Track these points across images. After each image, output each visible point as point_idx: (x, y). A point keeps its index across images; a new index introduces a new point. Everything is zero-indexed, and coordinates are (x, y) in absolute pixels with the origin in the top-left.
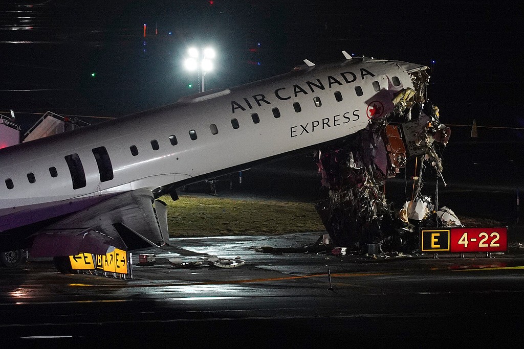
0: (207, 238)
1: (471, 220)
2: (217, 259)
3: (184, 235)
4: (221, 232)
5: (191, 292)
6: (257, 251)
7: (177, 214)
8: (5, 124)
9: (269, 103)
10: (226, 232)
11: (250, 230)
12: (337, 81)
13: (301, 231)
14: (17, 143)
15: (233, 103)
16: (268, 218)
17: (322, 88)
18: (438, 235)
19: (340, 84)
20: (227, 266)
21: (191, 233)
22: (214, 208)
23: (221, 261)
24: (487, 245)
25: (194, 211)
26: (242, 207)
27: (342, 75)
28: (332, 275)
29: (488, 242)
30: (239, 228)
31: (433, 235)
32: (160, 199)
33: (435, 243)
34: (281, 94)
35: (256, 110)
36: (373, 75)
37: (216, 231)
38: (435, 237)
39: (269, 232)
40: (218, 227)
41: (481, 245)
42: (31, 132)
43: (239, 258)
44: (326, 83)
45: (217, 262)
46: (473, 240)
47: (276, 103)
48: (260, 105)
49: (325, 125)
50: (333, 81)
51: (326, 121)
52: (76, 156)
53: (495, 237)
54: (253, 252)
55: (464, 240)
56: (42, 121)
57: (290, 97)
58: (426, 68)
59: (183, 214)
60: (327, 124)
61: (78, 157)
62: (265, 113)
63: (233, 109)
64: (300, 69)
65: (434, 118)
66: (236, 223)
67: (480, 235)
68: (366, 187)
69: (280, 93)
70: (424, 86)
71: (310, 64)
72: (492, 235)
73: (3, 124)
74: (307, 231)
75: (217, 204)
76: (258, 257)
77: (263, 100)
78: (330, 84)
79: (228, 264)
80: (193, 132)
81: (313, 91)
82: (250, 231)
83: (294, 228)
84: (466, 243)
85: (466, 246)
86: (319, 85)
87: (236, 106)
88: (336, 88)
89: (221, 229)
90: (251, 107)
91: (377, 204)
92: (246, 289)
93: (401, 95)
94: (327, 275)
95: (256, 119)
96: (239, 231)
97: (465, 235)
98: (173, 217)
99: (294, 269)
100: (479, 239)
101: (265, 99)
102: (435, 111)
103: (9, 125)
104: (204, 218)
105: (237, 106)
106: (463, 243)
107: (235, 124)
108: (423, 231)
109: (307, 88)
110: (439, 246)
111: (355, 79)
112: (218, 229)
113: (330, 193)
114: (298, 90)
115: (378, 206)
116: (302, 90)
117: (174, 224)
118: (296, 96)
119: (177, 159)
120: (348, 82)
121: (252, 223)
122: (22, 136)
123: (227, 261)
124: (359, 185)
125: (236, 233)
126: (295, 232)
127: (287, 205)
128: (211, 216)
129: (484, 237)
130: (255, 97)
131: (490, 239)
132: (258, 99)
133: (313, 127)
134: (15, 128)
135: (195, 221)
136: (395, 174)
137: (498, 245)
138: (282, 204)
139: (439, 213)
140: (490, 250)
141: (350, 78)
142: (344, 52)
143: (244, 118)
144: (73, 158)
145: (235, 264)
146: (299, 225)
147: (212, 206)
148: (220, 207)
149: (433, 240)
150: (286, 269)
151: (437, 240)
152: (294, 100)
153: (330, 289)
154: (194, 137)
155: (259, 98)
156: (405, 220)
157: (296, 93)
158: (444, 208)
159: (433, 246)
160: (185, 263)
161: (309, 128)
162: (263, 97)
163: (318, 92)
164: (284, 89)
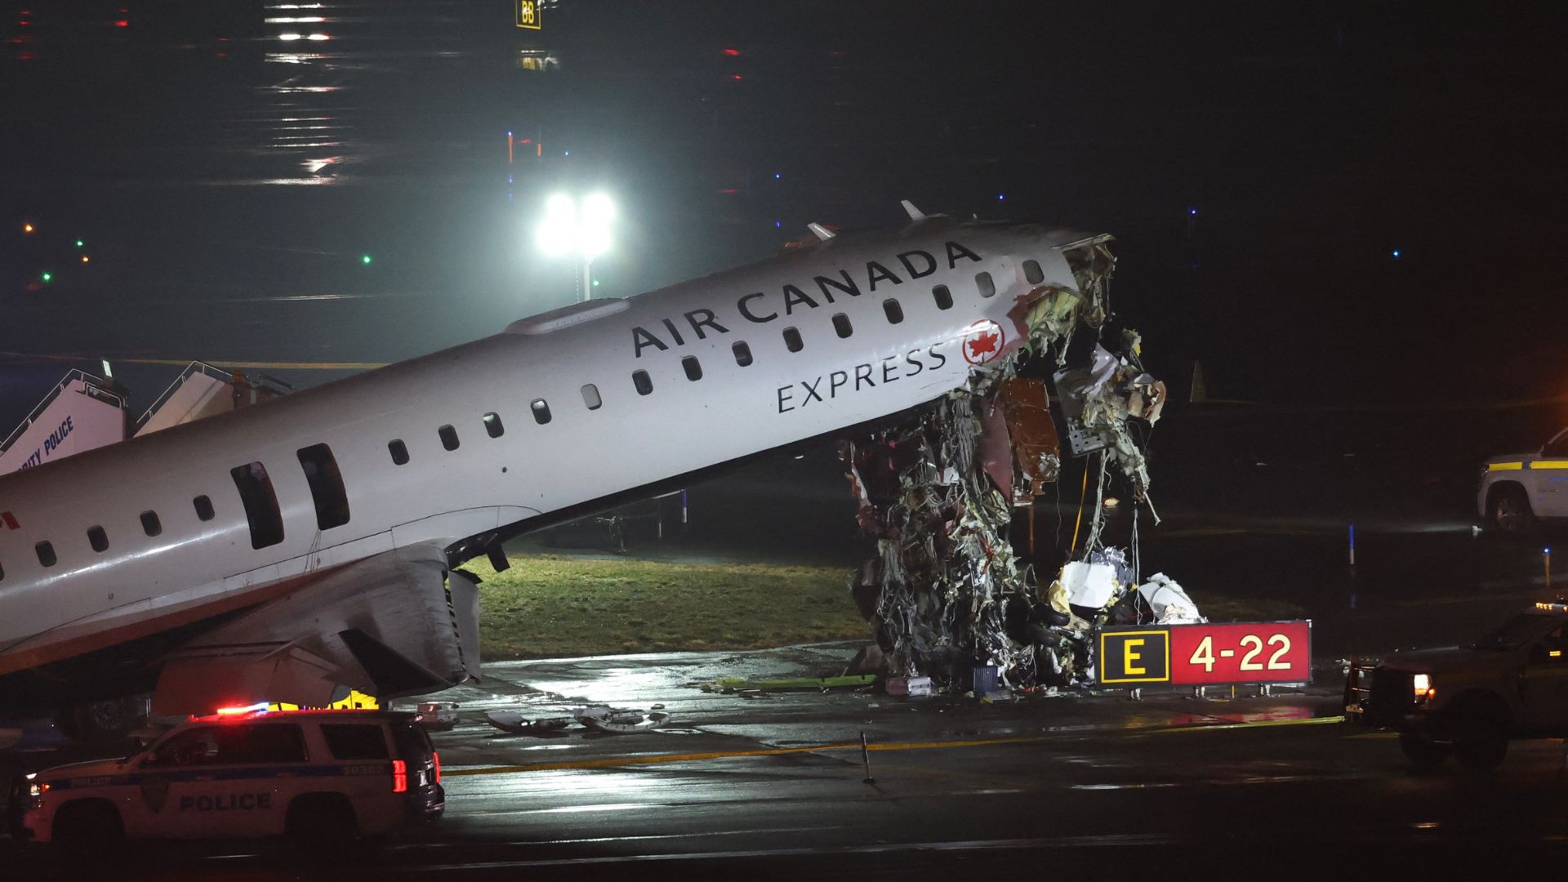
0: (589, 658)
1: (1233, 604)
2: (604, 712)
3: (535, 651)
4: (626, 644)
5: (530, 794)
6: (706, 690)
7: (521, 602)
8: (91, 395)
9: (723, 330)
10: (635, 643)
11: (696, 639)
12: (888, 275)
13: (818, 639)
14: (117, 437)
15: (637, 332)
16: (741, 607)
17: (854, 291)
18: (1141, 642)
19: (897, 281)
20: (629, 728)
21: (553, 647)
22: (613, 584)
23: (616, 716)
24: (1259, 667)
25: (565, 594)
26: (681, 582)
27: (903, 258)
28: (870, 747)
29: (1263, 658)
30: (669, 633)
31: (1128, 644)
32: (465, 566)
33: (1134, 664)
34: (753, 307)
35: (693, 347)
36: (976, 258)
37: (613, 642)
38: (1134, 649)
39: (740, 642)
40: (619, 632)
41: (1245, 666)
42: (155, 411)
43: (662, 707)
44: (861, 280)
45: (605, 717)
46: (1225, 654)
47: (741, 330)
48: (702, 336)
49: (863, 382)
50: (879, 273)
51: (864, 372)
52: (259, 468)
53: (1280, 645)
54: (697, 692)
55: (1203, 655)
56: (180, 383)
57: (775, 316)
58: (1107, 237)
59: (536, 602)
60: (866, 378)
61: (264, 470)
62: (714, 354)
63: (638, 347)
64: (801, 245)
65: (1128, 358)
66: (663, 620)
67: (1244, 642)
68: (965, 531)
69: (751, 306)
70: (1103, 282)
71: (822, 232)
72: (1272, 641)
73: (84, 393)
74: (832, 637)
75: (622, 575)
76: (707, 704)
77: (710, 322)
78: (873, 280)
79: (631, 722)
80: (541, 404)
81: (831, 300)
82: (694, 641)
83: (802, 631)
84: (1209, 661)
85: (1209, 668)
86: (845, 283)
87: (644, 340)
88: (886, 290)
89: (625, 637)
90: (680, 342)
91: (993, 571)
92: (665, 783)
93: (1047, 305)
94: (859, 747)
95: (693, 370)
96: (670, 641)
97: (1207, 643)
98: (511, 610)
99: (790, 731)
100: (1242, 652)
101: (715, 320)
102: (1130, 341)
103: (99, 397)
104: (584, 610)
105: (646, 340)
106: (1201, 661)
107: (643, 383)
108: (1103, 635)
109: (814, 292)
110: (1142, 671)
111: (933, 268)
112: (617, 638)
113: (881, 544)
114: (795, 297)
115: (997, 574)
116: (804, 298)
117: (512, 625)
118: (789, 312)
119: (504, 470)
120: (915, 275)
121: (700, 622)
122: (131, 423)
123: (629, 714)
124: (949, 524)
125: (660, 647)
126: (802, 639)
127: (792, 574)
128: (604, 606)
129: (1252, 646)
130: (689, 317)
131: (1268, 651)
132: (698, 321)
133: (833, 386)
134: (115, 403)
135: (564, 618)
136: (1033, 498)
137: (1287, 666)
138: (781, 571)
139: (1146, 590)
140: (1268, 676)
141: (921, 265)
142: (907, 205)
143: (664, 367)
144: (253, 471)
145: (647, 722)
146: (816, 622)
147: (610, 580)
148: (628, 583)
149: (1129, 656)
150: (773, 734)
151: (1137, 656)
152: (785, 322)
153: (867, 781)
154: (543, 416)
155: (701, 318)
156: (1063, 608)
157: (789, 305)
158: (1159, 576)
159: (1128, 670)
160: (528, 722)
161: (823, 389)
162: (711, 315)
163: (844, 303)
164: (760, 295)
